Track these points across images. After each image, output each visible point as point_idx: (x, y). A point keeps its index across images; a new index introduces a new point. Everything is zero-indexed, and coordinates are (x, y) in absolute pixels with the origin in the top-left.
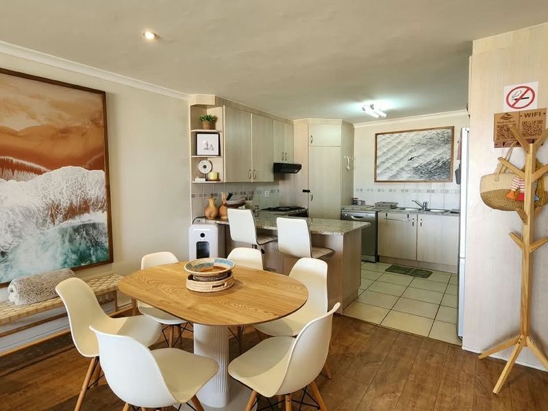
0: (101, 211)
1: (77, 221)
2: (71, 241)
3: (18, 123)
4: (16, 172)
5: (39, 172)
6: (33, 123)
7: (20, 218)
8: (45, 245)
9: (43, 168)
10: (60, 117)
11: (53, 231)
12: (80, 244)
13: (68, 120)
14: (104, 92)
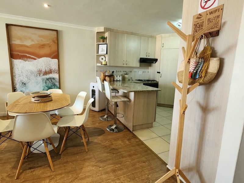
0: (56, 74)
1: (48, 76)
2: (46, 83)
3: (28, 43)
4: (28, 59)
5: (35, 59)
6: (33, 43)
7: (30, 74)
8: (37, 83)
9: (36, 58)
10: (42, 40)
11: (40, 79)
12: (49, 84)
13: (45, 41)
14: (57, 30)
